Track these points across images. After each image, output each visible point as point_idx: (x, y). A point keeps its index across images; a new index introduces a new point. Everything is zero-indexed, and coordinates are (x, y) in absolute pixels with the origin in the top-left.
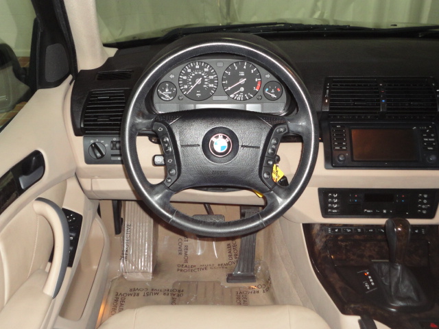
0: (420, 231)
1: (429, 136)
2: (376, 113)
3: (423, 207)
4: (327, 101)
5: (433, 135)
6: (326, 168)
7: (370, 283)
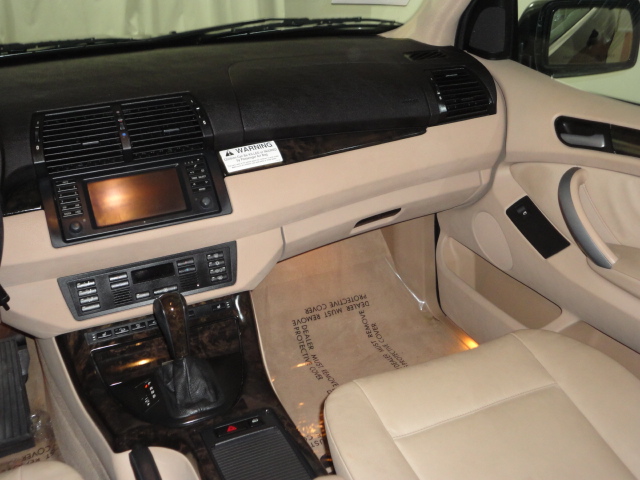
0: (223, 305)
1: (198, 173)
2: (118, 153)
3: (217, 271)
4: (38, 148)
5: (203, 171)
6: (55, 246)
7: (150, 396)
